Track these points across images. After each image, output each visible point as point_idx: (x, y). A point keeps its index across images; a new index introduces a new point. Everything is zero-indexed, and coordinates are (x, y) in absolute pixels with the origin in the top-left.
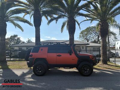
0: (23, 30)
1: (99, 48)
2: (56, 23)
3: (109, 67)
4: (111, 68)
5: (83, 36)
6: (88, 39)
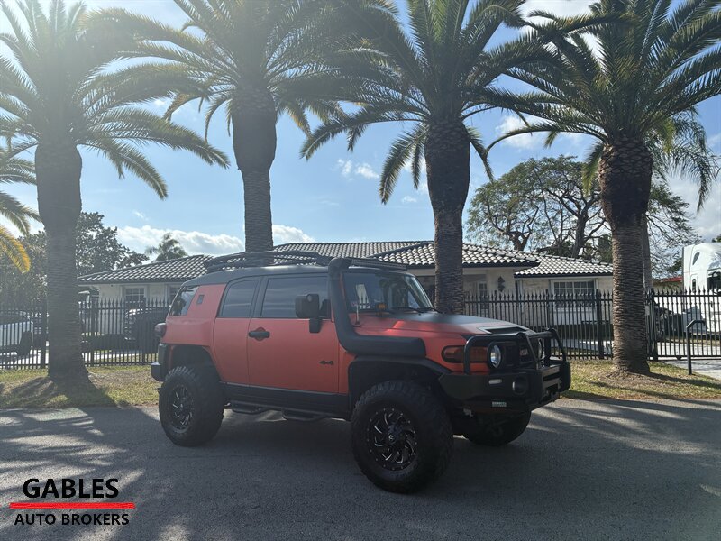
0: (162, 191)
1: (592, 284)
2: (351, 146)
3: (661, 388)
4: (672, 390)
5: (490, 216)
6: (518, 234)
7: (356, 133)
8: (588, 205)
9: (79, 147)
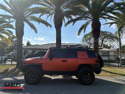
0: (36, 32)
1: (109, 53)
2: (73, 25)
5: (86, 40)
6: (91, 43)
7: (74, 23)
8: (104, 39)
9: (24, 22)
